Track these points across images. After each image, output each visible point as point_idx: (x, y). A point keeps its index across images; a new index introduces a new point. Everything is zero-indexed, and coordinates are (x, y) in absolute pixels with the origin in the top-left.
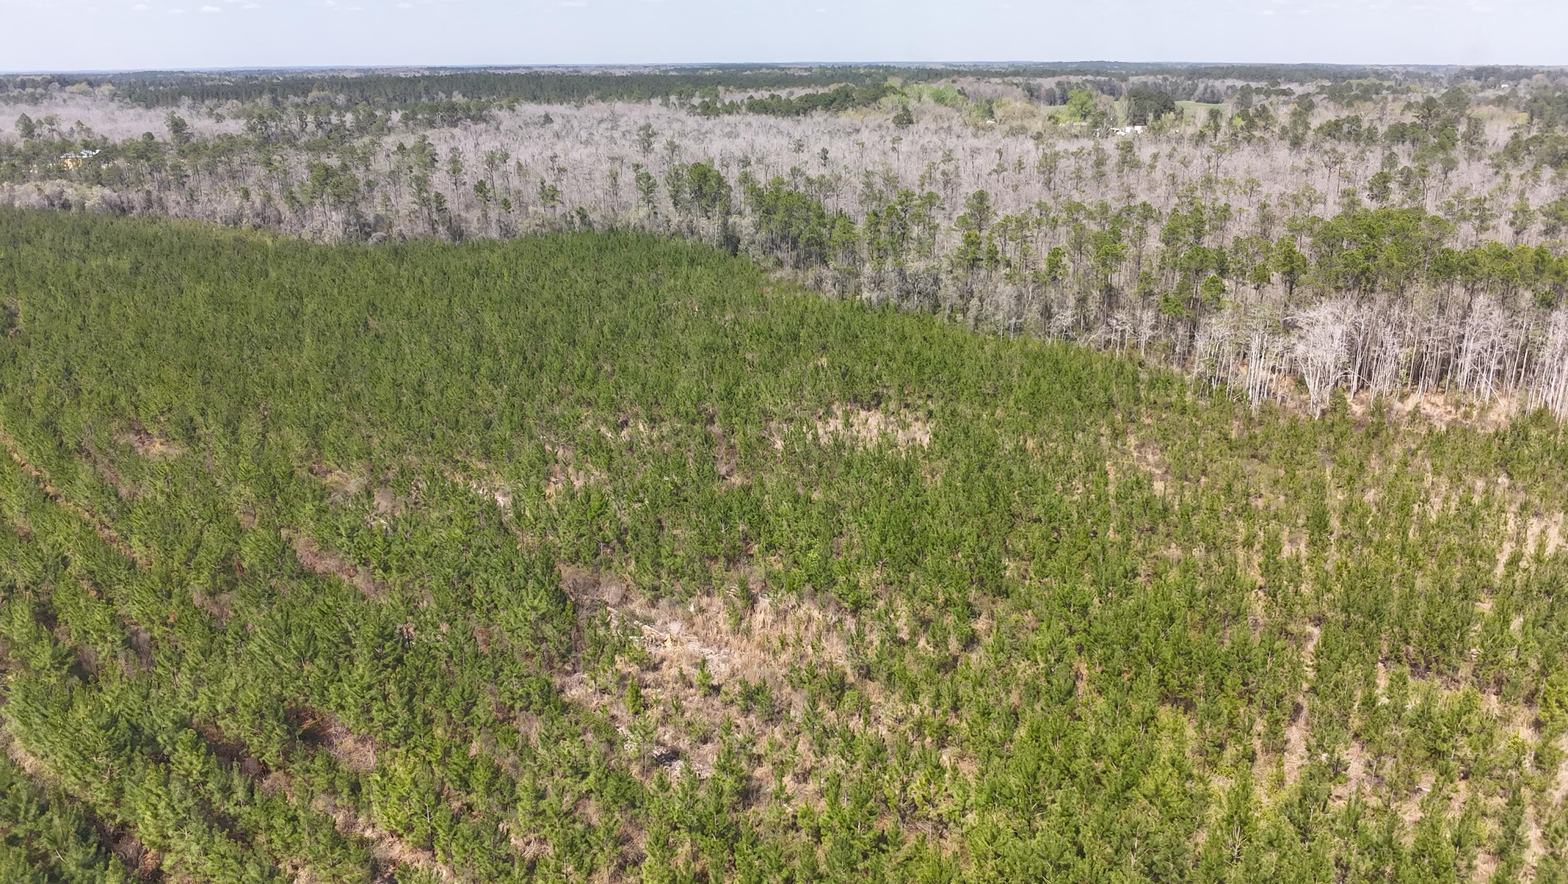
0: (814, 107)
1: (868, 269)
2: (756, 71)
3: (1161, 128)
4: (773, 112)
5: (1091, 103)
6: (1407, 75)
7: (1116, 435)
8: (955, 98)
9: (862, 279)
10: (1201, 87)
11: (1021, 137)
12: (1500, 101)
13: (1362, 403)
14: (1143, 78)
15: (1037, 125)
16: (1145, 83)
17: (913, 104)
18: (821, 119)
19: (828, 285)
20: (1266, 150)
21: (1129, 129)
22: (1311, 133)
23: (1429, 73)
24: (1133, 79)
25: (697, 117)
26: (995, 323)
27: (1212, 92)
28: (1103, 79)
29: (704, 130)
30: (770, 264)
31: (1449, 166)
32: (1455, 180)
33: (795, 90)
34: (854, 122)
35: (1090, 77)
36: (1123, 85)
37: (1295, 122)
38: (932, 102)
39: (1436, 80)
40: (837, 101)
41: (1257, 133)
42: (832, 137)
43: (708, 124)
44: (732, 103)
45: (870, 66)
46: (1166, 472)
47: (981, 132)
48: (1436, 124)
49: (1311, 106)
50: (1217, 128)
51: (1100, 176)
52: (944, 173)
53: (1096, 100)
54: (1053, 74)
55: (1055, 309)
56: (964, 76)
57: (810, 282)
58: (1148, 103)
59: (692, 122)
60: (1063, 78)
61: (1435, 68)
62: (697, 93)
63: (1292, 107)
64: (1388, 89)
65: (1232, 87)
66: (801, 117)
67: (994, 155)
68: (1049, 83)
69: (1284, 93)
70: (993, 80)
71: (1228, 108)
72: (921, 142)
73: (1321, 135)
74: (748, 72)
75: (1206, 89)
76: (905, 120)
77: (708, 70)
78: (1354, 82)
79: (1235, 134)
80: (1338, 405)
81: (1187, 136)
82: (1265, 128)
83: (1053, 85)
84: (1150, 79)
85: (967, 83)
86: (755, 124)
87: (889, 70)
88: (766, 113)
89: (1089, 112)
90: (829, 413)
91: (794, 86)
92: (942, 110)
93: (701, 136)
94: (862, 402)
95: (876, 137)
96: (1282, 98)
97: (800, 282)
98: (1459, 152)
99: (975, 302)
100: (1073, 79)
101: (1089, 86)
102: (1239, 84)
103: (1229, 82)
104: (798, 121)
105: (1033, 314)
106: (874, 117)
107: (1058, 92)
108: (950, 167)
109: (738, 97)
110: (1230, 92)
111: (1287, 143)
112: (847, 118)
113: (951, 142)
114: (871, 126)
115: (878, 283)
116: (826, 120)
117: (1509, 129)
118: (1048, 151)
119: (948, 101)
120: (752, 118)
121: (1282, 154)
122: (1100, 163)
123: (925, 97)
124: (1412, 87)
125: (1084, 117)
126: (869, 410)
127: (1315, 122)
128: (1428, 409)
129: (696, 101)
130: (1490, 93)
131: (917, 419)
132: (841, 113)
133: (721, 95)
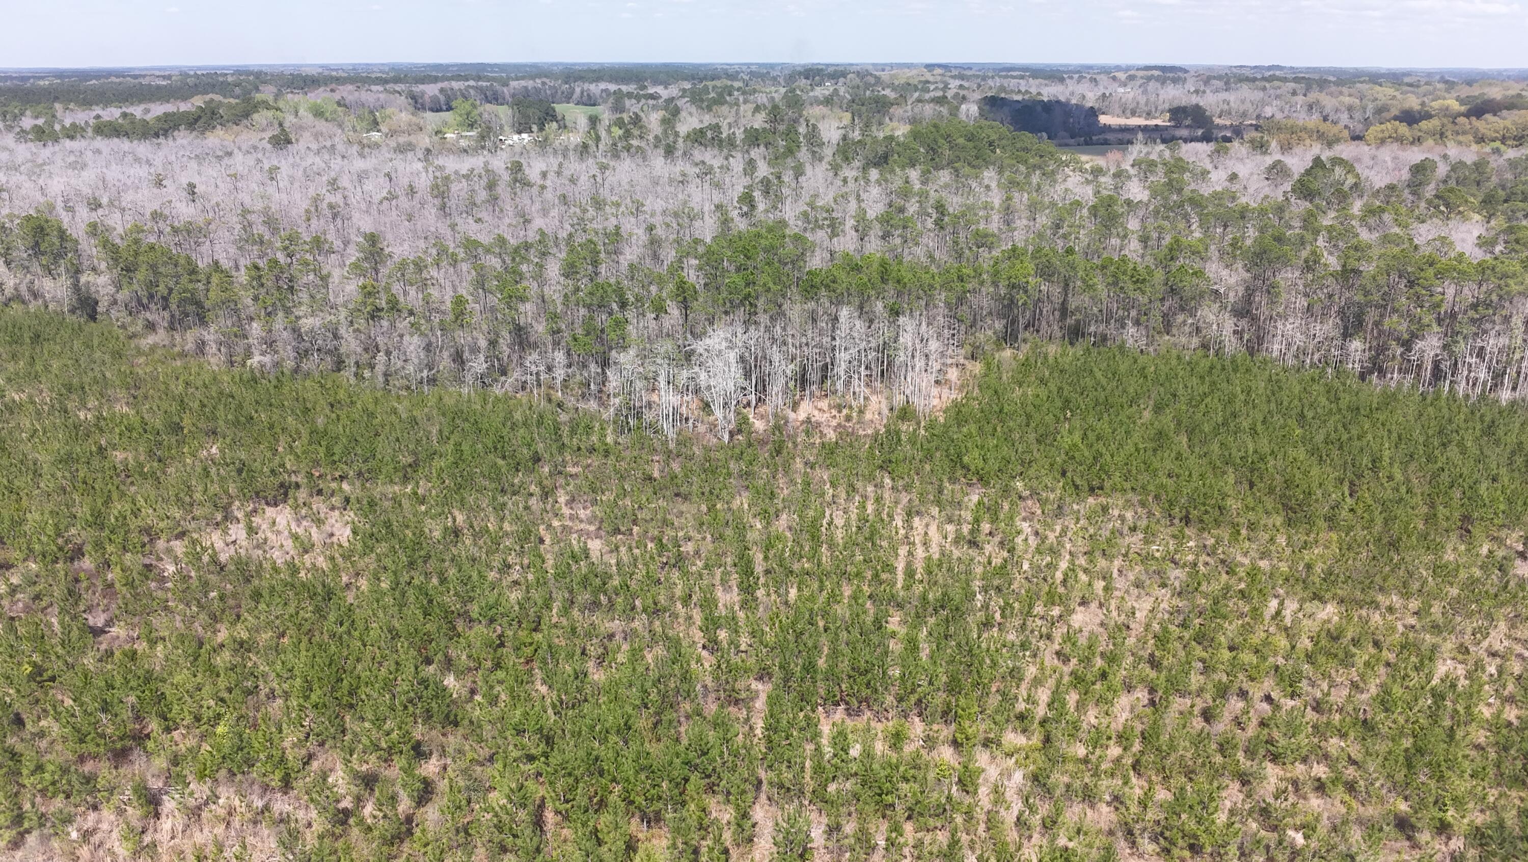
0: (176, 127)
1: (256, 329)
2: (102, 81)
3: (546, 139)
4: (127, 135)
5: (476, 112)
6: (752, 74)
7: (546, 494)
8: (335, 112)
9: (251, 340)
10: (578, 90)
11: (410, 155)
12: (828, 101)
13: (762, 417)
14: (523, 83)
15: (424, 141)
16: (526, 88)
17: (289, 120)
18: (185, 142)
19: (212, 348)
20: (644, 159)
21: (516, 137)
22: (680, 140)
23: (768, 73)
24: (514, 84)
25: (30, 144)
26: (407, 377)
27: (588, 95)
28: (484, 84)
29: (40, 161)
30: (139, 327)
31: (799, 172)
32: (804, 185)
33: (152, 106)
34: (226, 143)
35: (472, 83)
36: (505, 90)
37: (665, 131)
38: (310, 116)
39: (774, 79)
40: (203, 120)
41: (635, 142)
42: (200, 164)
43: (45, 153)
44: (73, 125)
45: (238, 72)
46: (600, 528)
47: (366, 150)
48: (782, 128)
49: (676, 112)
50: (598, 139)
51: (494, 200)
52: (331, 206)
53: (481, 109)
54: (435, 80)
55: (466, 355)
56: (343, 84)
57: (190, 346)
58: (530, 112)
59: (24, 151)
60: (445, 84)
61: (772, 66)
62: (28, 113)
63: (661, 113)
64: (738, 89)
65: (606, 90)
66: (161, 140)
67: (382, 180)
68: (431, 90)
69: (653, 97)
70: (374, 88)
71: (605, 114)
72: (304, 164)
73: (689, 143)
74: (94, 82)
75: (582, 93)
76: (282, 141)
77: (42, 78)
78: (710, 84)
79: (615, 144)
80: (743, 425)
81: (571, 147)
82: (641, 138)
83: (437, 92)
84: (530, 84)
85: (347, 92)
86: (106, 151)
87: (259, 77)
88: (118, 136)
89: (476, 121)
90: (228, 517)
91: (150, 100)
92: (321, 125)
93: (37, 169)
94: (265, 498)
95: (251, 160)
96: (651, 102)
97: (177, 349)
98: (803, 154)
99: (381, 357)
100: (456, 85)
101: (472, 92)
102: (613, 87)
103: (603, 86)
104: (159, 144)
105: (445, 362)
106: (247, 137)
107: (442, 98)
108: (337, 199)
109: (82, 116)
110: (604, 95)
111: (661, 151)
112: (216, 138)
113: (337, 163)
114: (244, 148)
115: (270, 344)
116: (190, 143)
117: (838, 128)
118: (438, 174)
119: (328, 114)
120: (100, 143)
121: (658, 162)
122: (491, 186)
123: (302, 112)
124: (757, 87)
125: (471, 126)
126: (276, 505)
127: (683, 128)
128: (818, 417)
129: (27, 122)
130: (819, 92)
131: (333, 508)
132: (208, 133)
133: (58, 115)
